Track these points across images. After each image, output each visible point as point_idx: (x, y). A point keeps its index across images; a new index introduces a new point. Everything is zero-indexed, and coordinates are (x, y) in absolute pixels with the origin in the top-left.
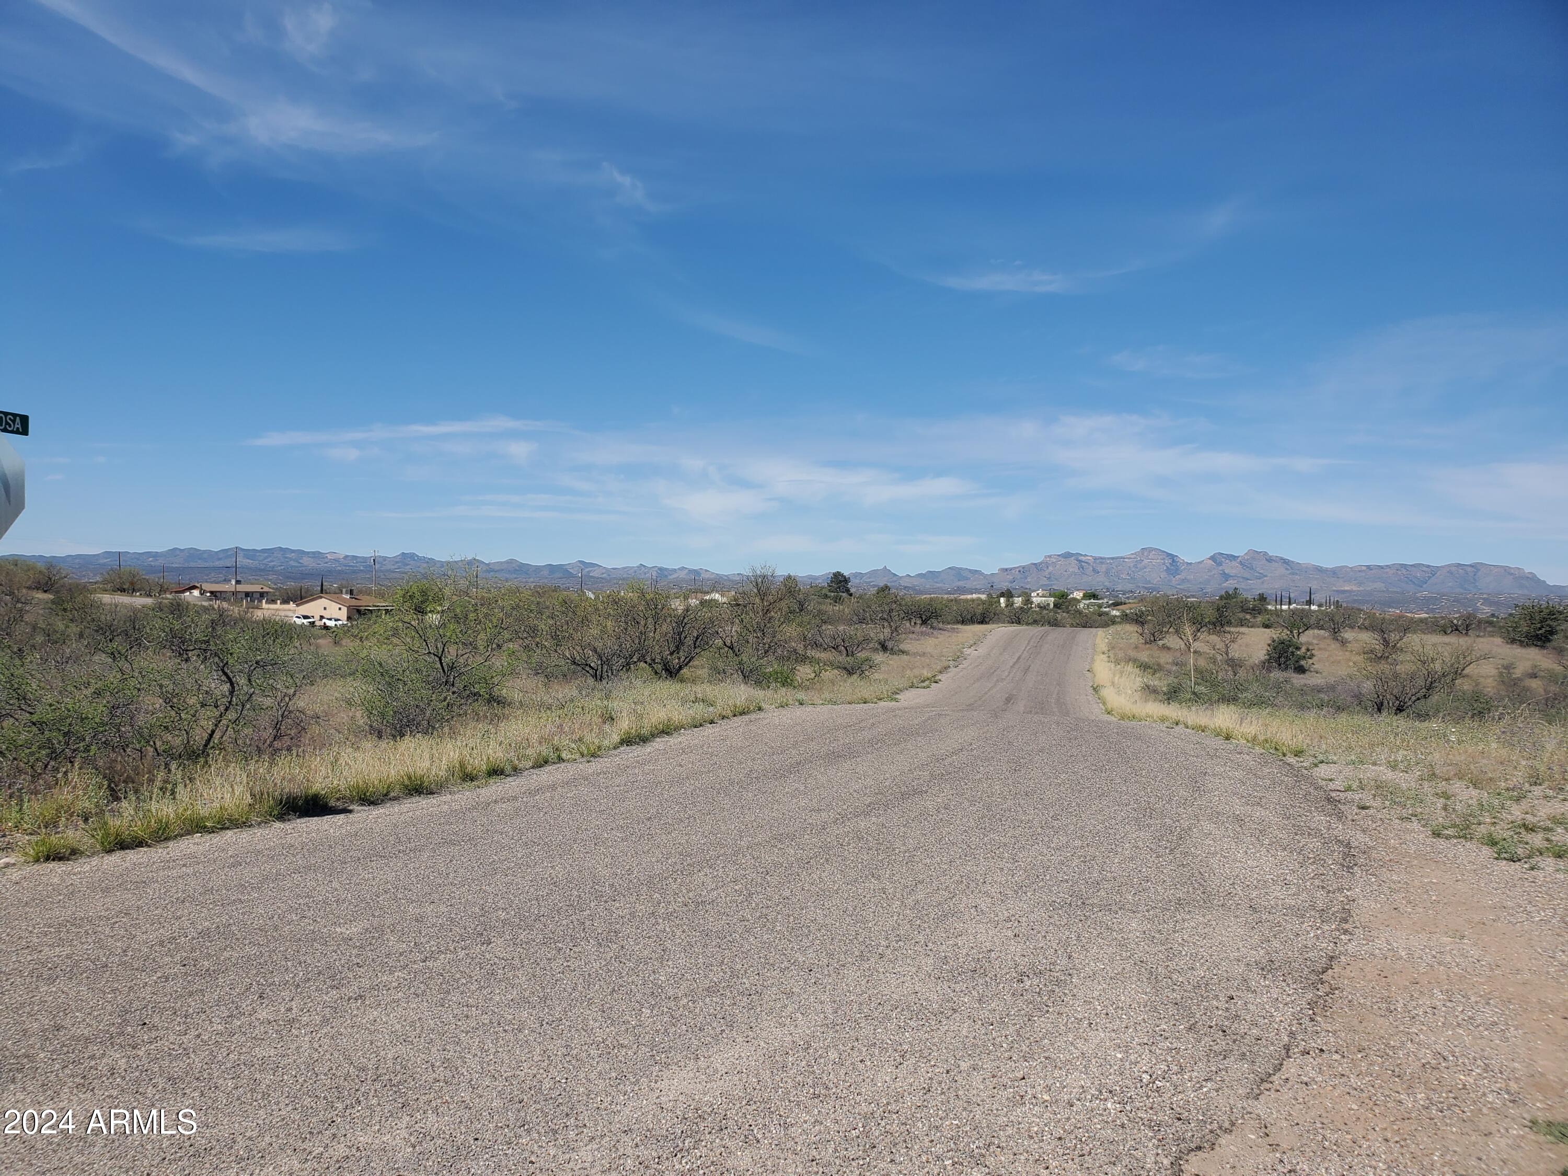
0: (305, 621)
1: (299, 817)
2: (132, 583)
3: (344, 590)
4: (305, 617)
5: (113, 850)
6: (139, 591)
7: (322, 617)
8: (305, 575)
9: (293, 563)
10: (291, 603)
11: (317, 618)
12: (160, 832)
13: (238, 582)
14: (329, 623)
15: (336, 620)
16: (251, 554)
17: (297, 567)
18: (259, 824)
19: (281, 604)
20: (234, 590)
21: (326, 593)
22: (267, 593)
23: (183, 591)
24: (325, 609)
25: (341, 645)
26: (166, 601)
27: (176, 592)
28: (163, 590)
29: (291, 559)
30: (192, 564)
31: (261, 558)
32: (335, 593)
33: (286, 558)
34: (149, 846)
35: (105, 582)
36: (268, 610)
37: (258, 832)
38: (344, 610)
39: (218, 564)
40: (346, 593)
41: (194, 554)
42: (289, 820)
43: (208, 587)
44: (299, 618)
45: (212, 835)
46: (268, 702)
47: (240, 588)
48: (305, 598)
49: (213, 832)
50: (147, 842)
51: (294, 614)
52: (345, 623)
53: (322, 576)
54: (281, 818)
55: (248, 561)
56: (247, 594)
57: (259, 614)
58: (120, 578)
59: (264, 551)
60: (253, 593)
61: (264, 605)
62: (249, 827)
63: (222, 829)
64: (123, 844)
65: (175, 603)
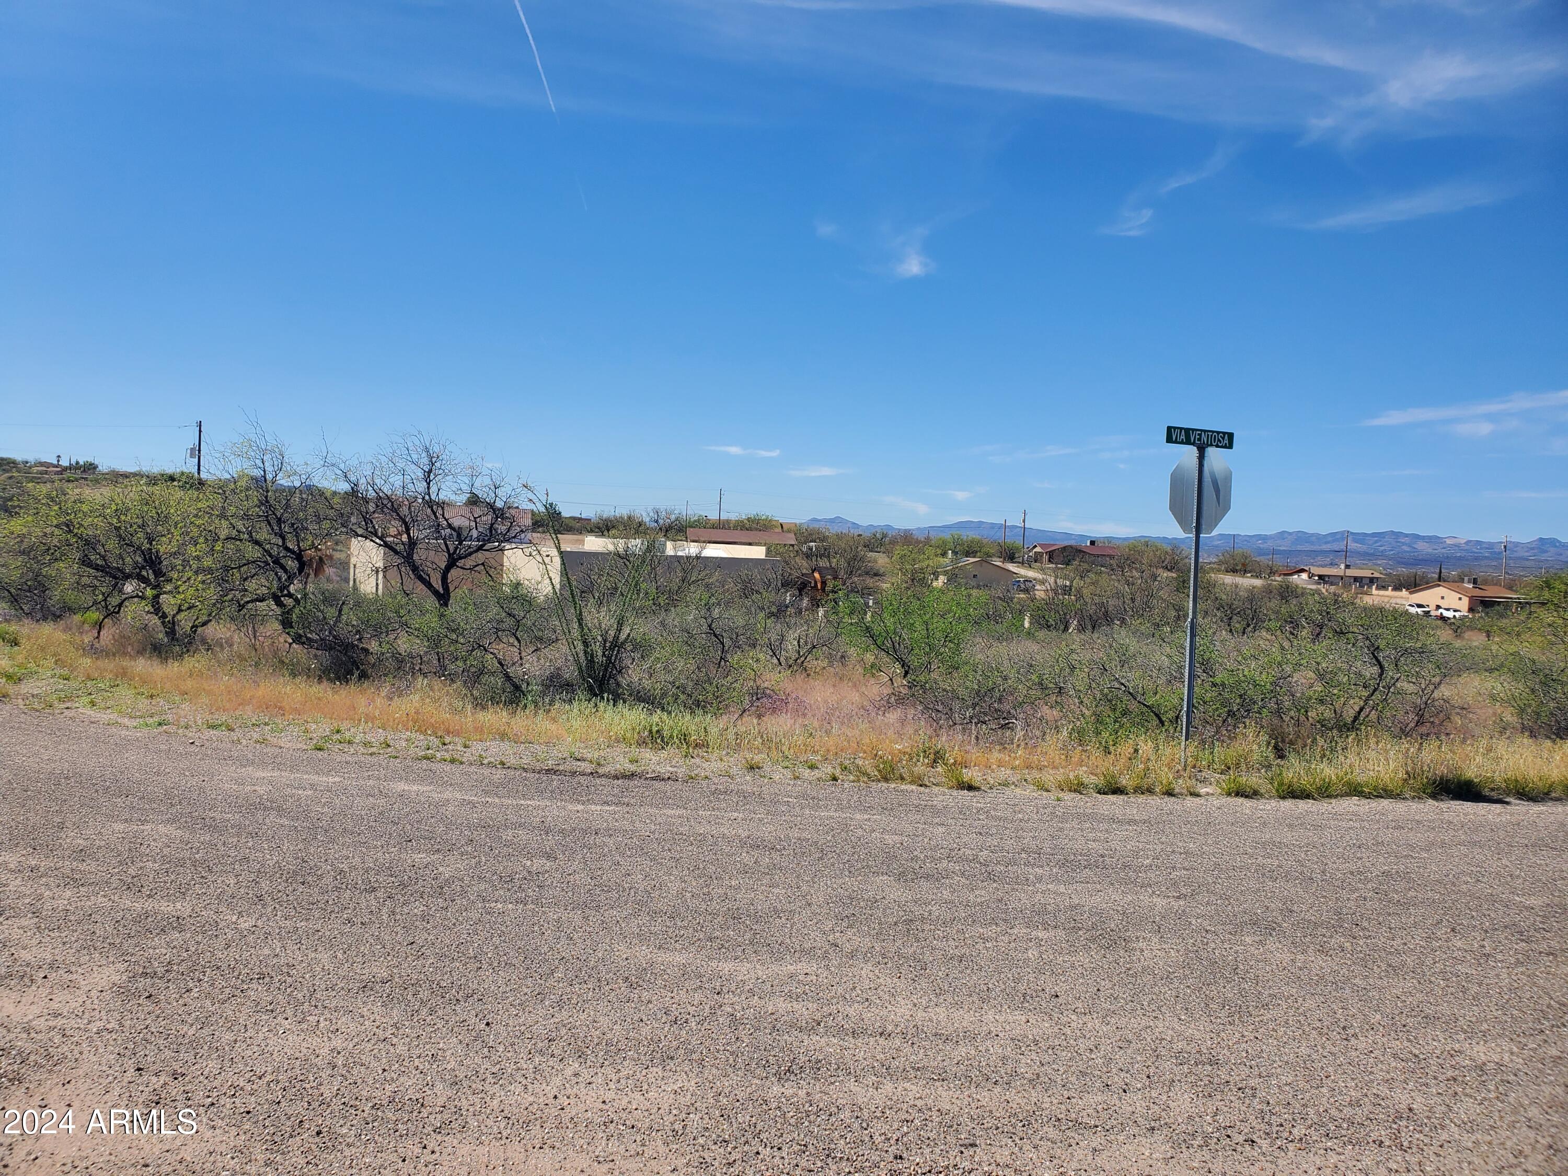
0: (1419, 610)
1: (1452, 799)
2: (1244, 565)
3: (1466, 579)
4: (1419, 606)
5: (1286, 798)
6: (1250, 572)
7: (1438, 607)
8: (1418, 562)
9: (1405, 548)
10: (1404, 590)
11: (1433, 607)
12: (1324, 789)
13: (1347, 567)
14: (1446, 614)
15: (1455, 611)
16: (1360, 538)
17: (1408, 552)
18: (1413, 798)
19: (1393, 590)
20: (1342, 574)
21: (1444, 581)
22: (1377, 578)
23: (1291, 574)
24: (1443, 598)
25: (1463, 638)
26: (1275, 583)
27: (1285, 575)
28: (1272, 572)
29: (1404, 544)
30: (1299, 548)
31: (1371, 542)
32: (1454, 582)
33: (1399, 542)
34: (1315, 800)
35: (1220, 563)
36: (1377, 597)
37: (1414, 806)
38: (1466, 601)
39: (1325, 547)
40: (1469, 582)
41: (1301, 537)
42: (1442, 800)
43: (1317, 571)
44: (1413, 606)
45: (1369, 800)
46: (1411, 688)
47: (1350, 572)
48: (1420, 585)
49: (1370, 798)
50: (1313, 796)
51: (1405, 600)
52: (1467, 614)
53: (1440, 562)
54: (1434, 796)
55: (1356, 545)
56: (1356, 579)
57: (1368, 600)
58: (1234, 560)
59: (1374, 535)
60: (1362, 578)
61: (1374, 591)
62: (1404, 799)
63: (1377, 797)
64: (1293, 793)
65: (1284, 586)
